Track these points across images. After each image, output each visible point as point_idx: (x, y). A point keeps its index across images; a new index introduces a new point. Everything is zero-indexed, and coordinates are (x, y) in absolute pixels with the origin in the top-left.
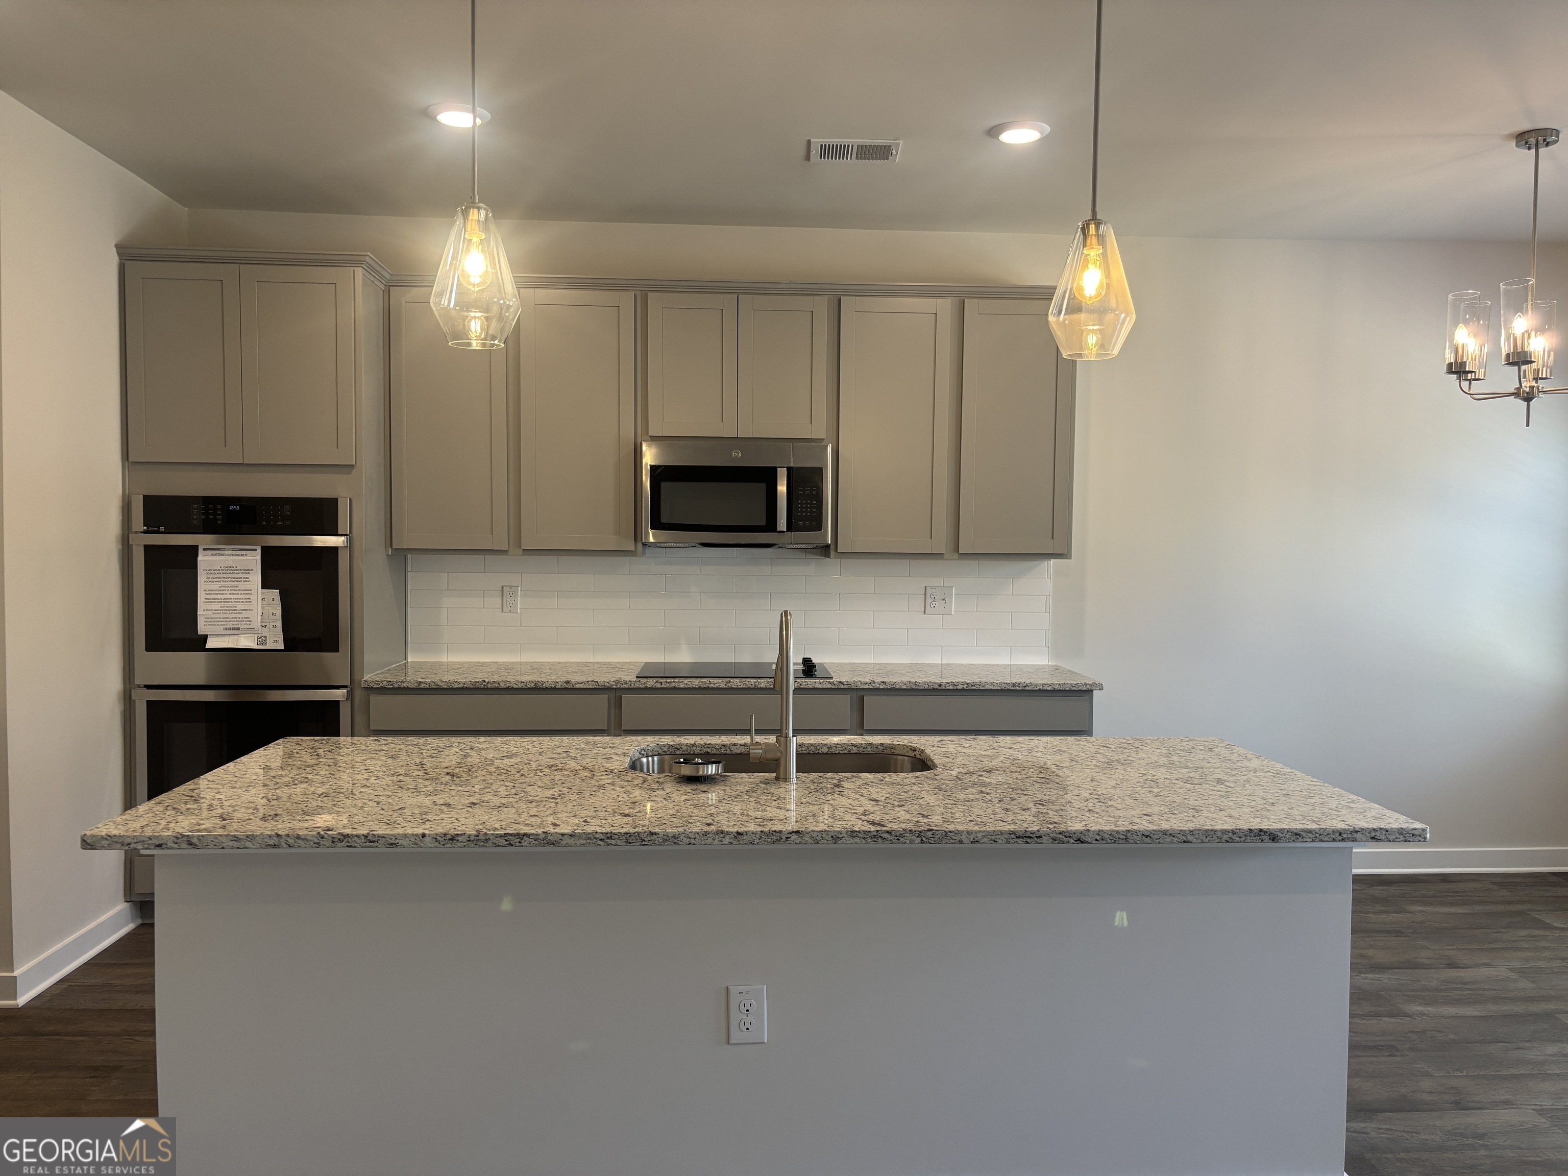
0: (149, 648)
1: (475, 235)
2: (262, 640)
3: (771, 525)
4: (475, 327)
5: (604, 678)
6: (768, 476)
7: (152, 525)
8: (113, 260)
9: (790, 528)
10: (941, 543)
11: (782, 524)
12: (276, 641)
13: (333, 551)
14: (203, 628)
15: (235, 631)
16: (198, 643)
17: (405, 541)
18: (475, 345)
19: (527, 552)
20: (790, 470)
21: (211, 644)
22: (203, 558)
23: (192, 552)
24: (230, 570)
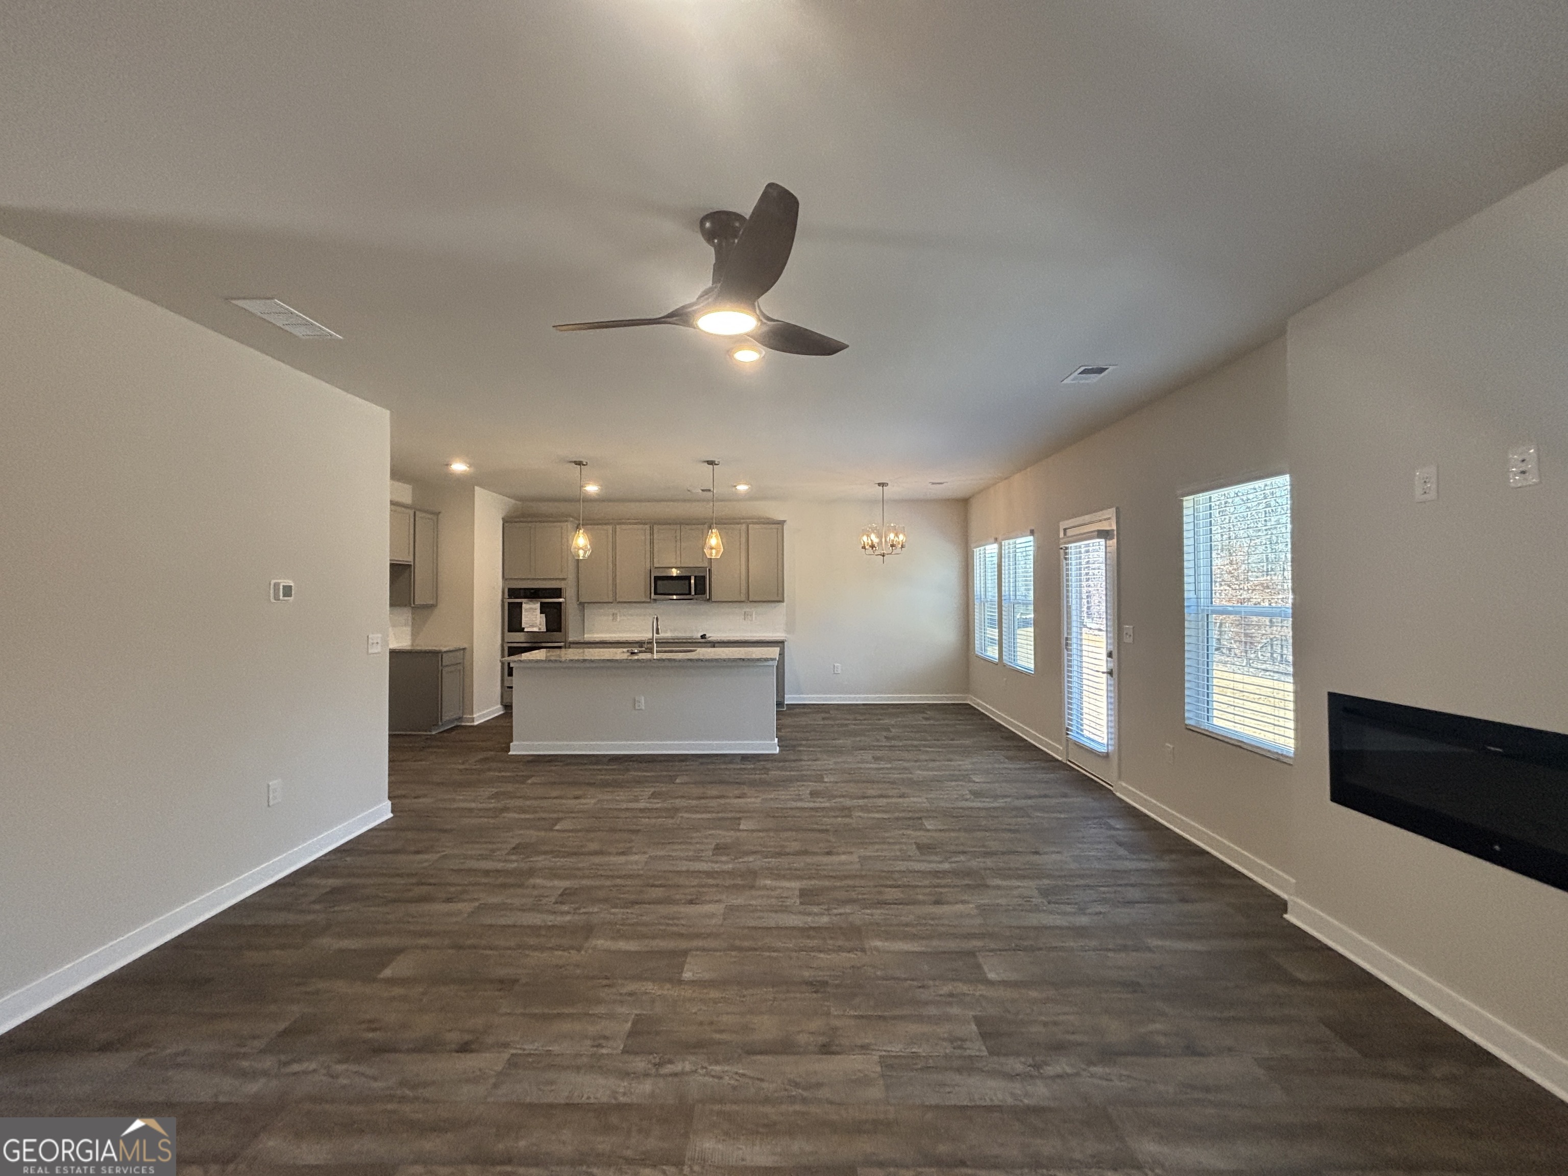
0: (509, 631)
1: (581, 535)
2: (540, 629)
3: (690, 593)
4: (581, 553)
5: (637, 639)
6: (689, 578)
7: (510, 596)
8: (501, 522)
9: (695, 594)
10: (743, 598)
11: (693, 593)
12: (544, 629)
13: (560, 603)
14: (523, 626)
15: (532, 626)
16: (522, 630)
17: (582, 600)
18: (581, 558)
19: (619, 602)
20: (695, 577)
21: (526, 630)
22: (524, 606)
23: (521, 603)
24: (531, 608)
